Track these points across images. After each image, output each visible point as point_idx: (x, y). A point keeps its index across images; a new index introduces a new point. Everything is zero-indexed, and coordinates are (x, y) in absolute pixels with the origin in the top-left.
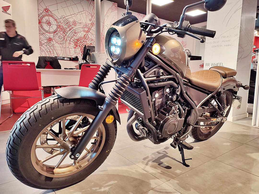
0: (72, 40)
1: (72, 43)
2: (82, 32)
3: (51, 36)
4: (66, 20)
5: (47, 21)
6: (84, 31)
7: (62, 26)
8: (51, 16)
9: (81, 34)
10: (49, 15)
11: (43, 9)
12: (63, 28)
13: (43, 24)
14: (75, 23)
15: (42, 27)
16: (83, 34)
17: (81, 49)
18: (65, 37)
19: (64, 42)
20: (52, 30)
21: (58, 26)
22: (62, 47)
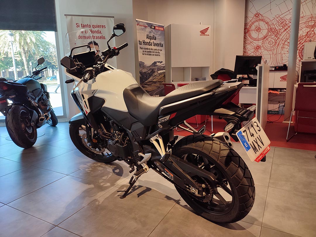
0: (286, 43)
1: (286, 47)
2: (305, 29)
3: (260, 43)
4: (282, 19)
5: (256, 27)
6: (308, 27)
7: (275, 28)
8: (262, 20)
10: (260, 19)
12: (275, 31)
15: (249, 36)
18: (277, 41)
19: (275, 47)
20: (261, 36)
21: (270, 30)
22: (272, 53)
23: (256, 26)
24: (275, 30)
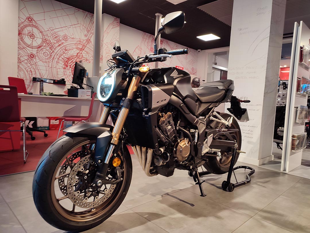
0: (60, 58)
1: (61, 62)
2: (75, 50)
3: (34, 51)
4: (55, 33)
6: (77, 48)
8: (36, 27)
9: (74, 52)
10: (33, 25)
11: (25, 18)
13: (24, 37)
14: (65, 38)
15: (22, 39)
16: (75, 52)
17: (72, 70)
18: (52, 54)
20: (35, 44)
21: (44, 40)
22: (47, 66)
23: (29, 31)
24: (49, 42)
